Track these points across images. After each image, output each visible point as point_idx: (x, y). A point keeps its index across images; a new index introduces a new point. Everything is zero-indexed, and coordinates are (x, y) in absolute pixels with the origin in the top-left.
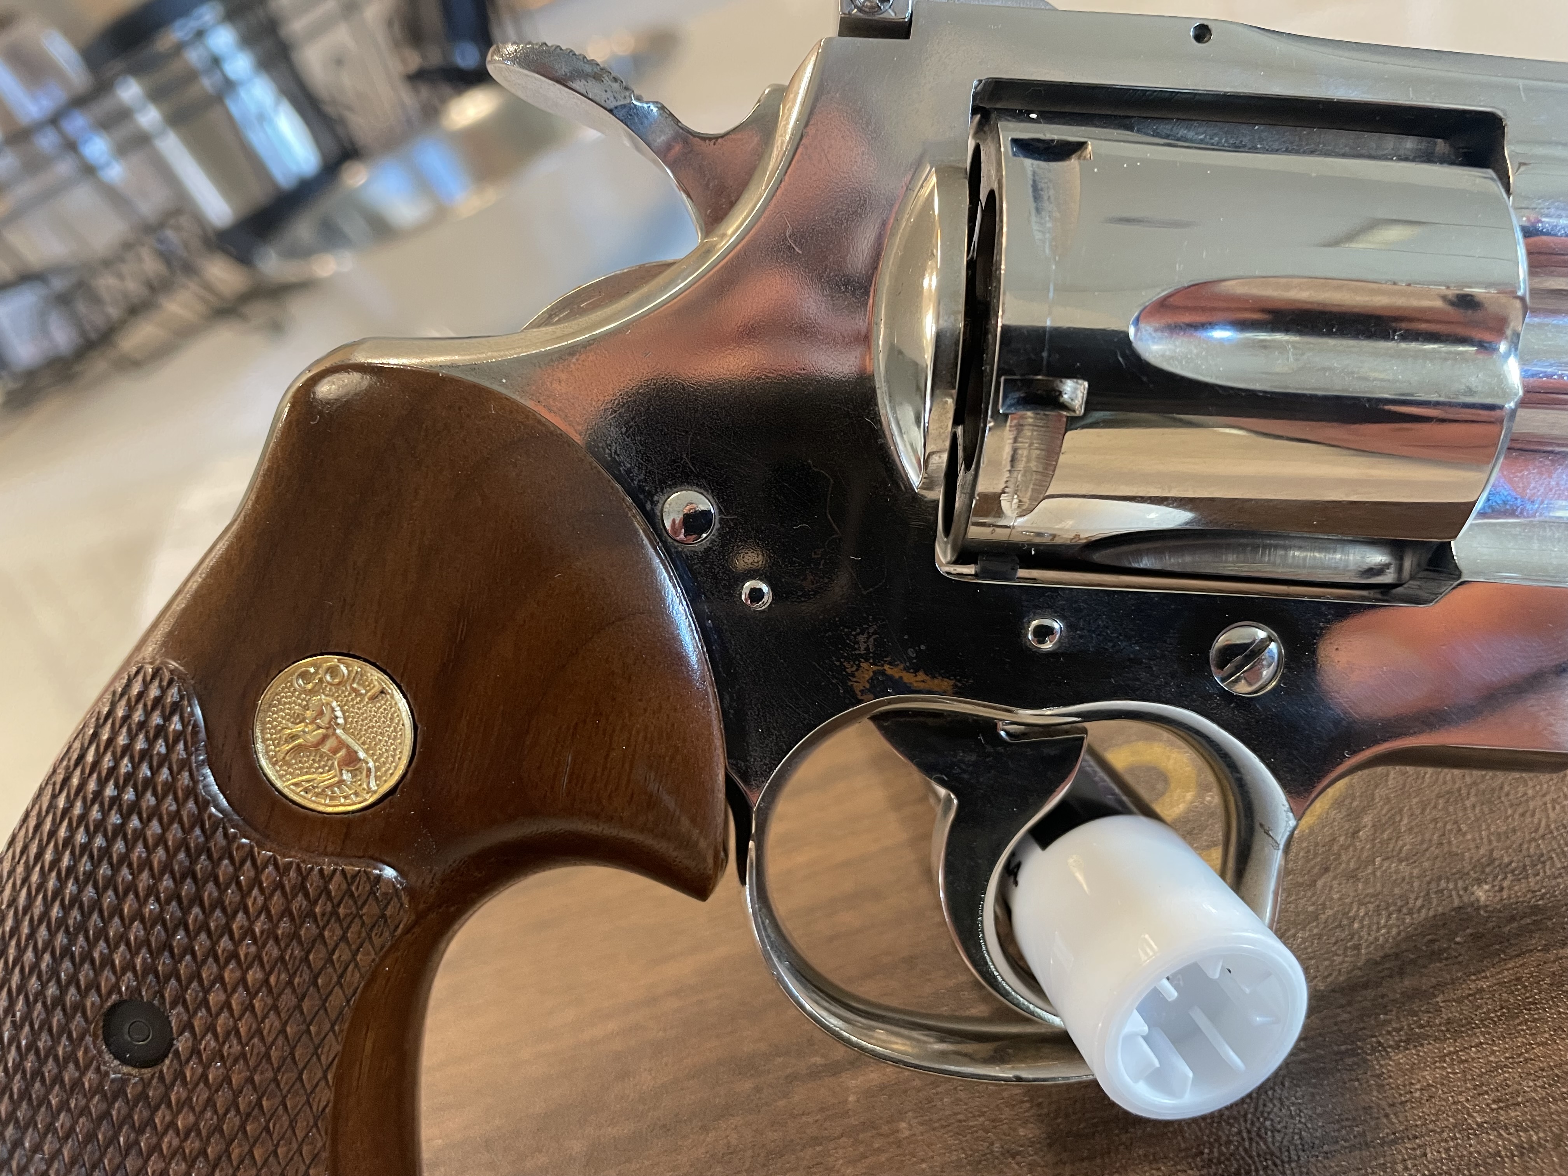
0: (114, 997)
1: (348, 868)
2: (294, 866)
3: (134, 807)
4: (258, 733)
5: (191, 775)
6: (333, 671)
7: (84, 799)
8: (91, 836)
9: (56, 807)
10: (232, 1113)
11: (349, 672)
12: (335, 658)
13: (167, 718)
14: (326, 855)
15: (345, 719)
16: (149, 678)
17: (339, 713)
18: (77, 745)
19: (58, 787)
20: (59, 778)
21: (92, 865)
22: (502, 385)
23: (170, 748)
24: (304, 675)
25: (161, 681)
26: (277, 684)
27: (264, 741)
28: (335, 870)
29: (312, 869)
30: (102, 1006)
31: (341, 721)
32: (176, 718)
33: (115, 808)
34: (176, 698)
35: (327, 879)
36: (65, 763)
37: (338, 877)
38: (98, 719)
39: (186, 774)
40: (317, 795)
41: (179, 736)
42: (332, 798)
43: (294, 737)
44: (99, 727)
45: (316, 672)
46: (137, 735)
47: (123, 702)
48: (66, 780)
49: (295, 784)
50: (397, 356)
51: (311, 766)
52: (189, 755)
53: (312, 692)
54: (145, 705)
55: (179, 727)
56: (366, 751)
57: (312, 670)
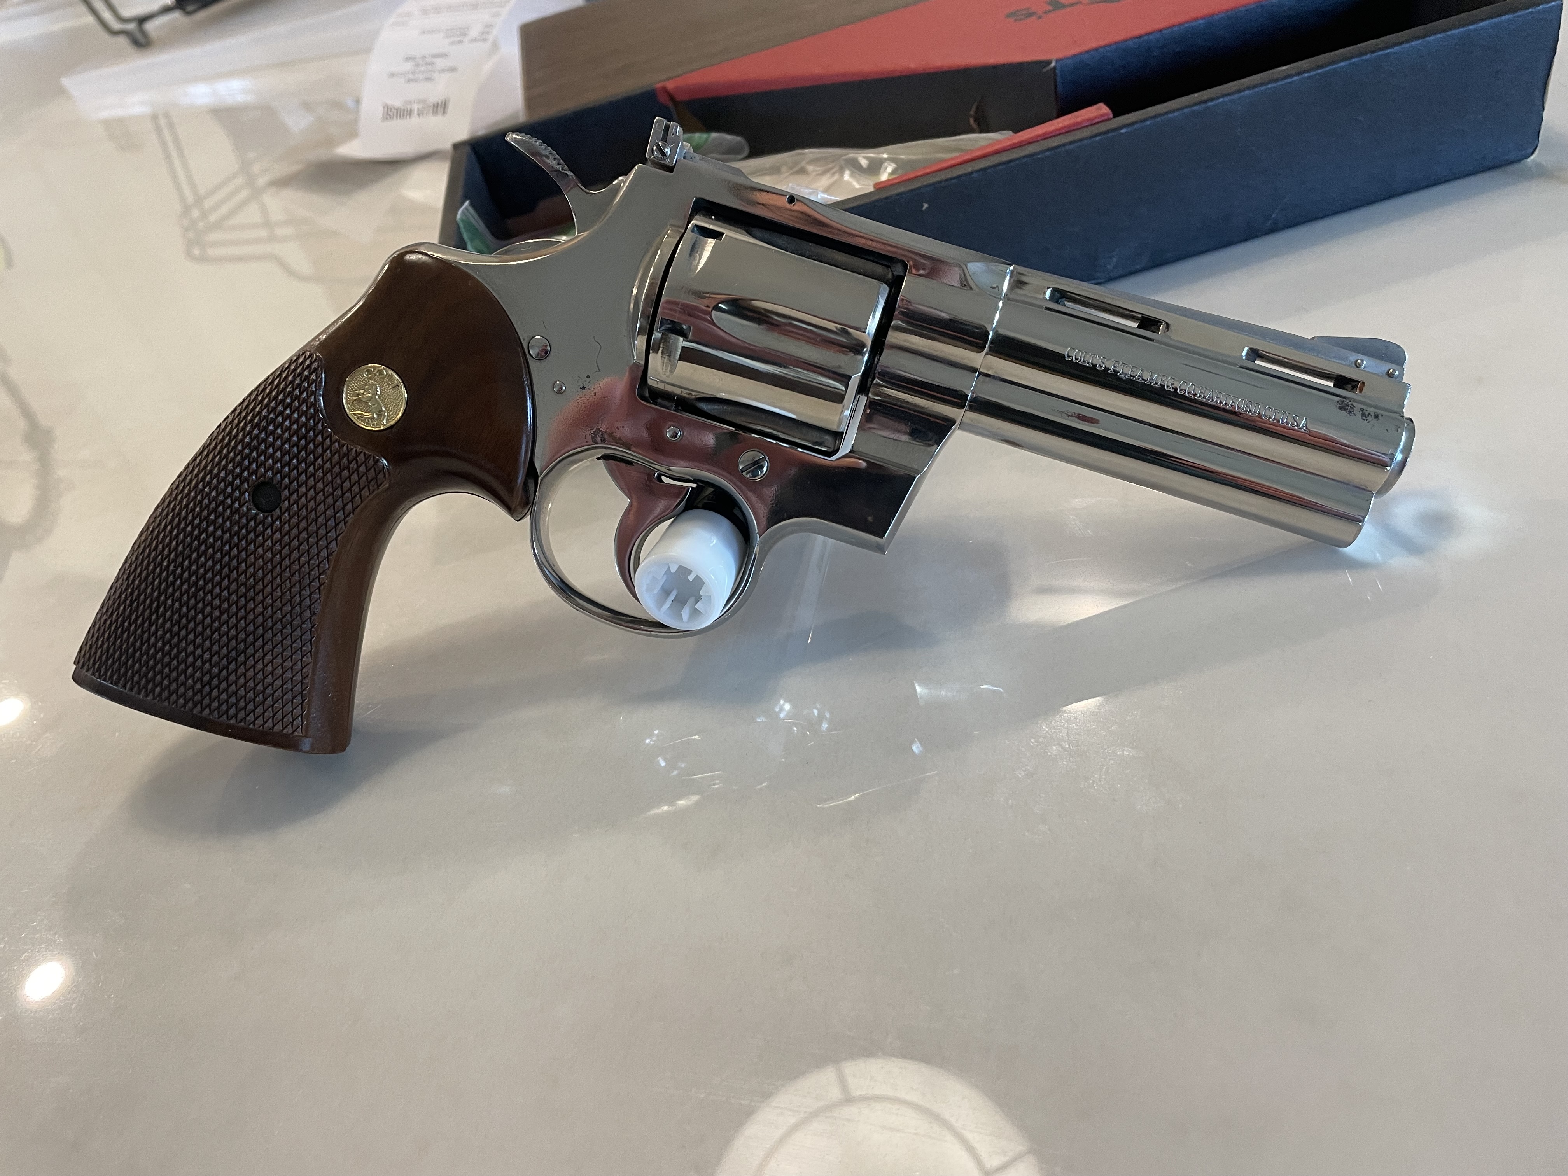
0: (262, 479)
1: (367, 452)
2: (346, 445)
3: (289, 405)
4: (345, 389)
5: (315, 398)
6: (381, 372)
7: (270, 398)
8: (269, 413)
9: (257, 399)
10: (296, 540)
11: (387, 374)
12: (383, 367)
13: (311, 374)
14: (359, 445)
15: (381, 392)
16: (307, 357)
17: (378, 389)
18: (271, 377)
19: (259, 392)
20: (261, 389)
21: (267, 424)
22: (476, 274)
23: (309, 385)
24: (369, 371)
25: (312, 359)
26: (357, 372)
27: (347, 393)
28: (361, 452)
29: (352, 449)
30: (256, 481)
31: (379, 393)
32: (314, 374)
33: (282, 404)
34: (316, 366)
35: (358, 454)
36: (265, 383)
37: (362, 455)
38: (283, 369)
39: (313, 397)
40: (362, 421)
41: (314, 381)
42: (367, 423)
43: (359, 395)
44: (282, 372)
45: (374, 371)
46: (297, 378)
47: (295, 364)
48: (264, 389)
49: (355, 414)
50: (438, 253)
51: (363, 408)
52: (316, 390)
53: (370, 378)
54: (303, 367)
55: (315, 378)
56: (385, 408)
57: (372, 370)
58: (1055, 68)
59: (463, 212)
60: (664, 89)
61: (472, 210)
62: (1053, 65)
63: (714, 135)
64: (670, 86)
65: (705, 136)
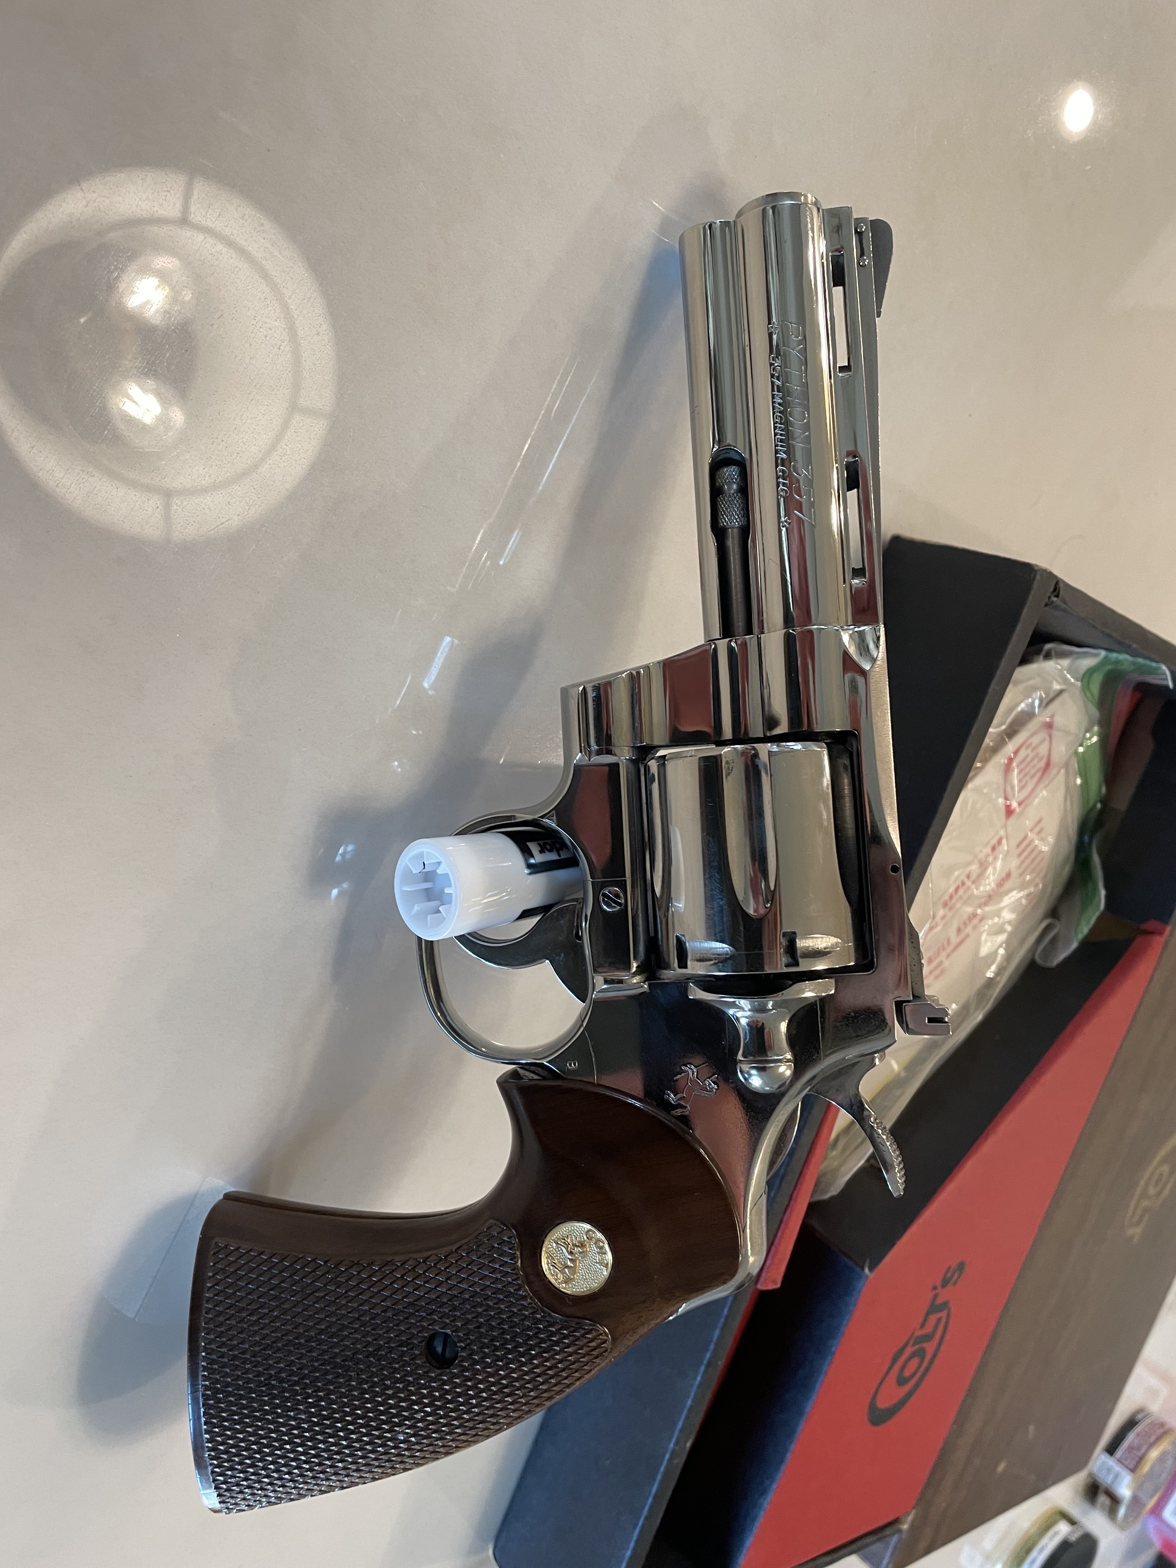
58: (863, 1270)
59: (1165, 674)
60: (1161, 933)
61: (1164, 683)
62: (867, 1270)
63: (1075, 945)
64: (1158, 941)
65: (1080, 936)
